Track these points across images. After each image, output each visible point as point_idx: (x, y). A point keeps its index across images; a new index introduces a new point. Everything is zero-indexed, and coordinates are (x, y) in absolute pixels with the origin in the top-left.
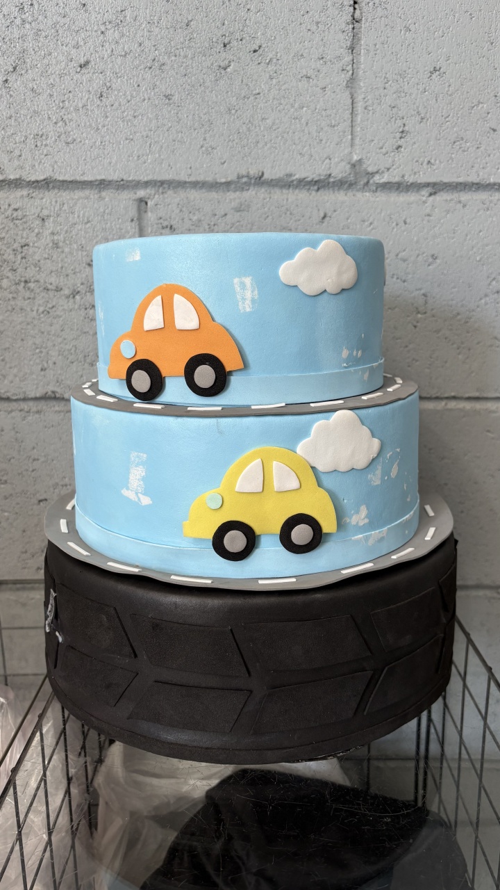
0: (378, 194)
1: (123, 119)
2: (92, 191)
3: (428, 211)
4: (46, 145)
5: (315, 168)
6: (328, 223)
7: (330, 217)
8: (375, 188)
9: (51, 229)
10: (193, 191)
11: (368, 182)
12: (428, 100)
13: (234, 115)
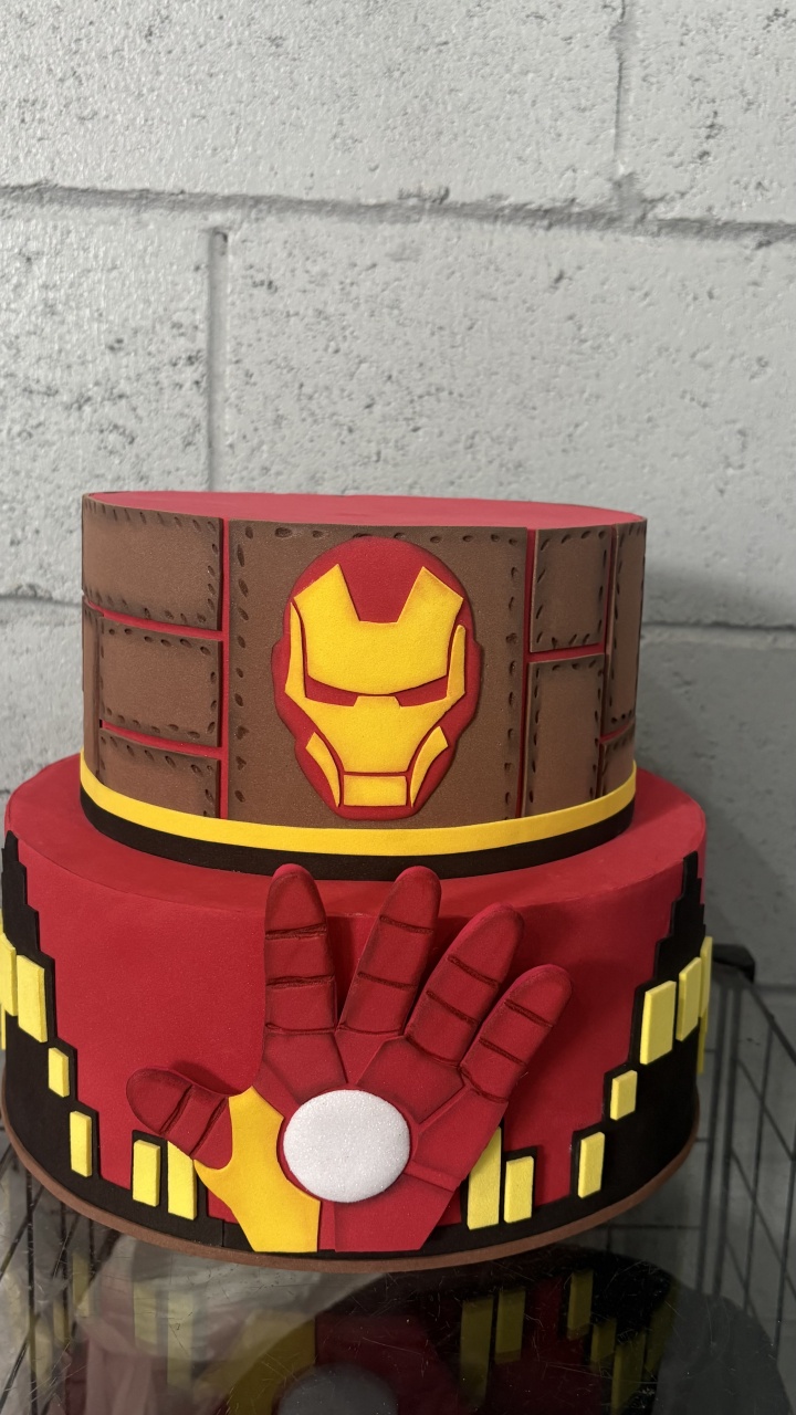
0: (662, 239)
1: (188, 79)
2: (125, 211)
3: (754, 275)
4: (41, 121)
5: (545, 187)
6: (566, 290)
7: (570, 279)
8: (655, 229)
9: (44, 277)
10: (313, 217)
11: (643, 217)
12: (761, 69)
13: (398, 81)
